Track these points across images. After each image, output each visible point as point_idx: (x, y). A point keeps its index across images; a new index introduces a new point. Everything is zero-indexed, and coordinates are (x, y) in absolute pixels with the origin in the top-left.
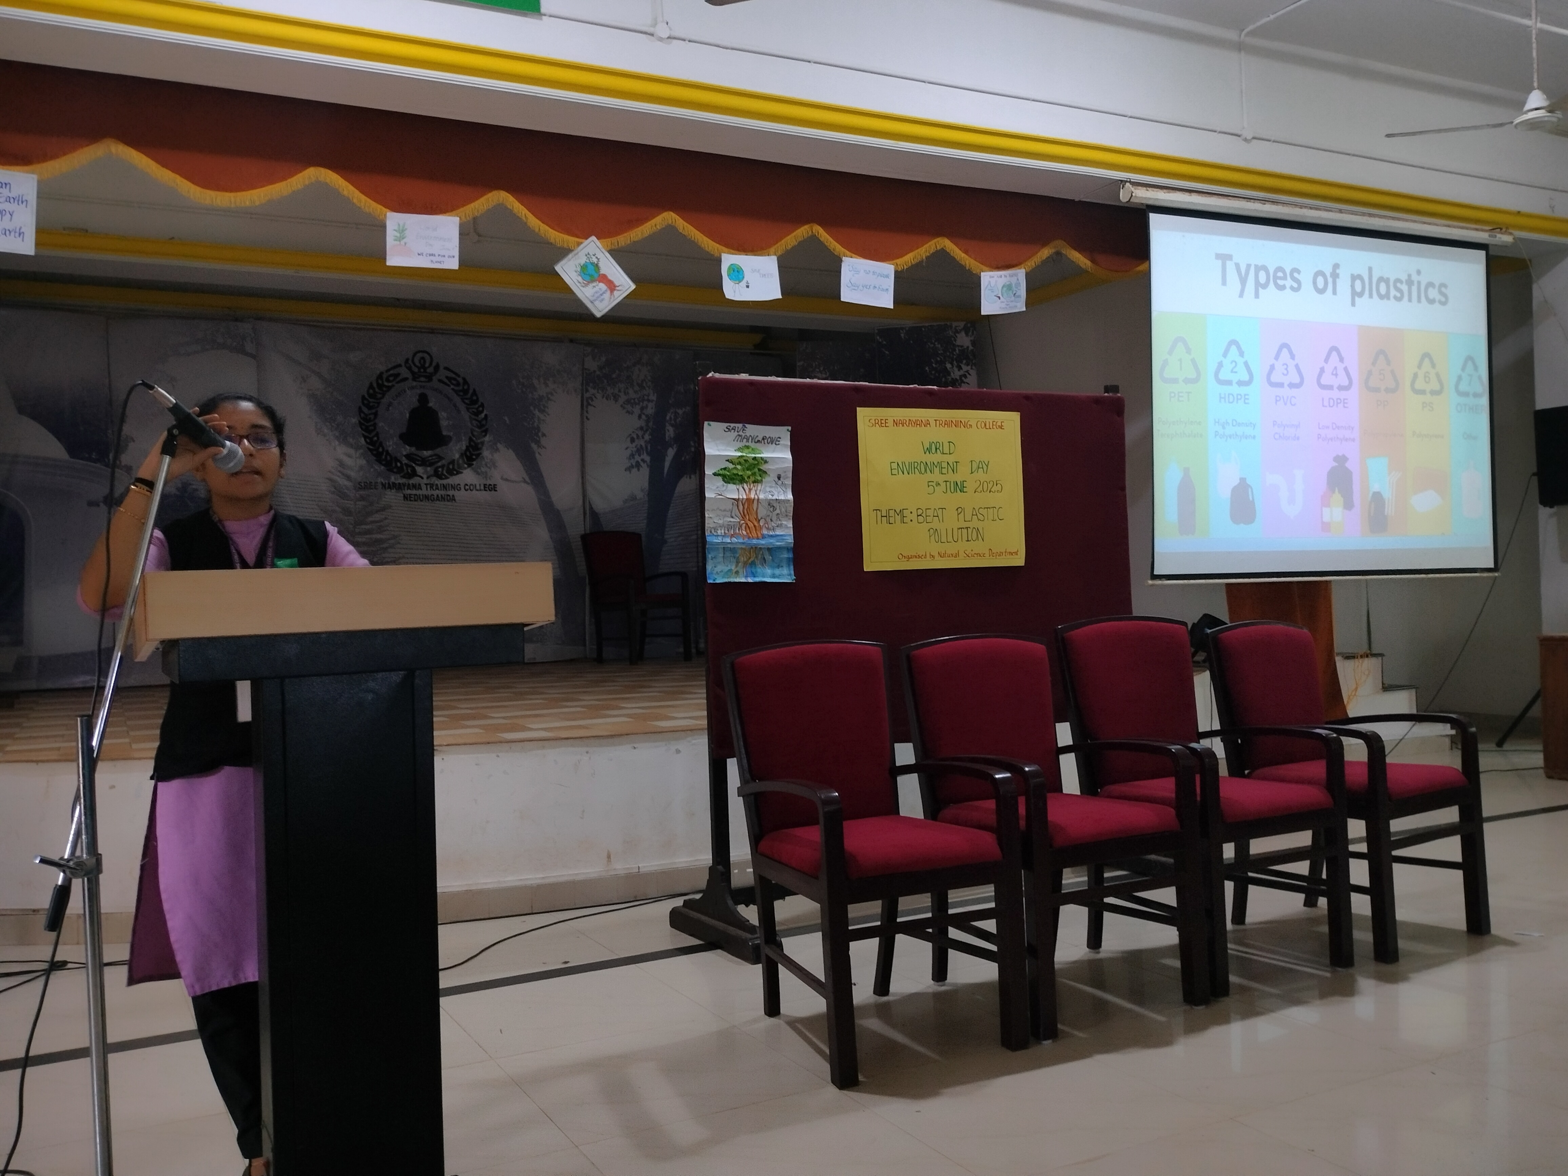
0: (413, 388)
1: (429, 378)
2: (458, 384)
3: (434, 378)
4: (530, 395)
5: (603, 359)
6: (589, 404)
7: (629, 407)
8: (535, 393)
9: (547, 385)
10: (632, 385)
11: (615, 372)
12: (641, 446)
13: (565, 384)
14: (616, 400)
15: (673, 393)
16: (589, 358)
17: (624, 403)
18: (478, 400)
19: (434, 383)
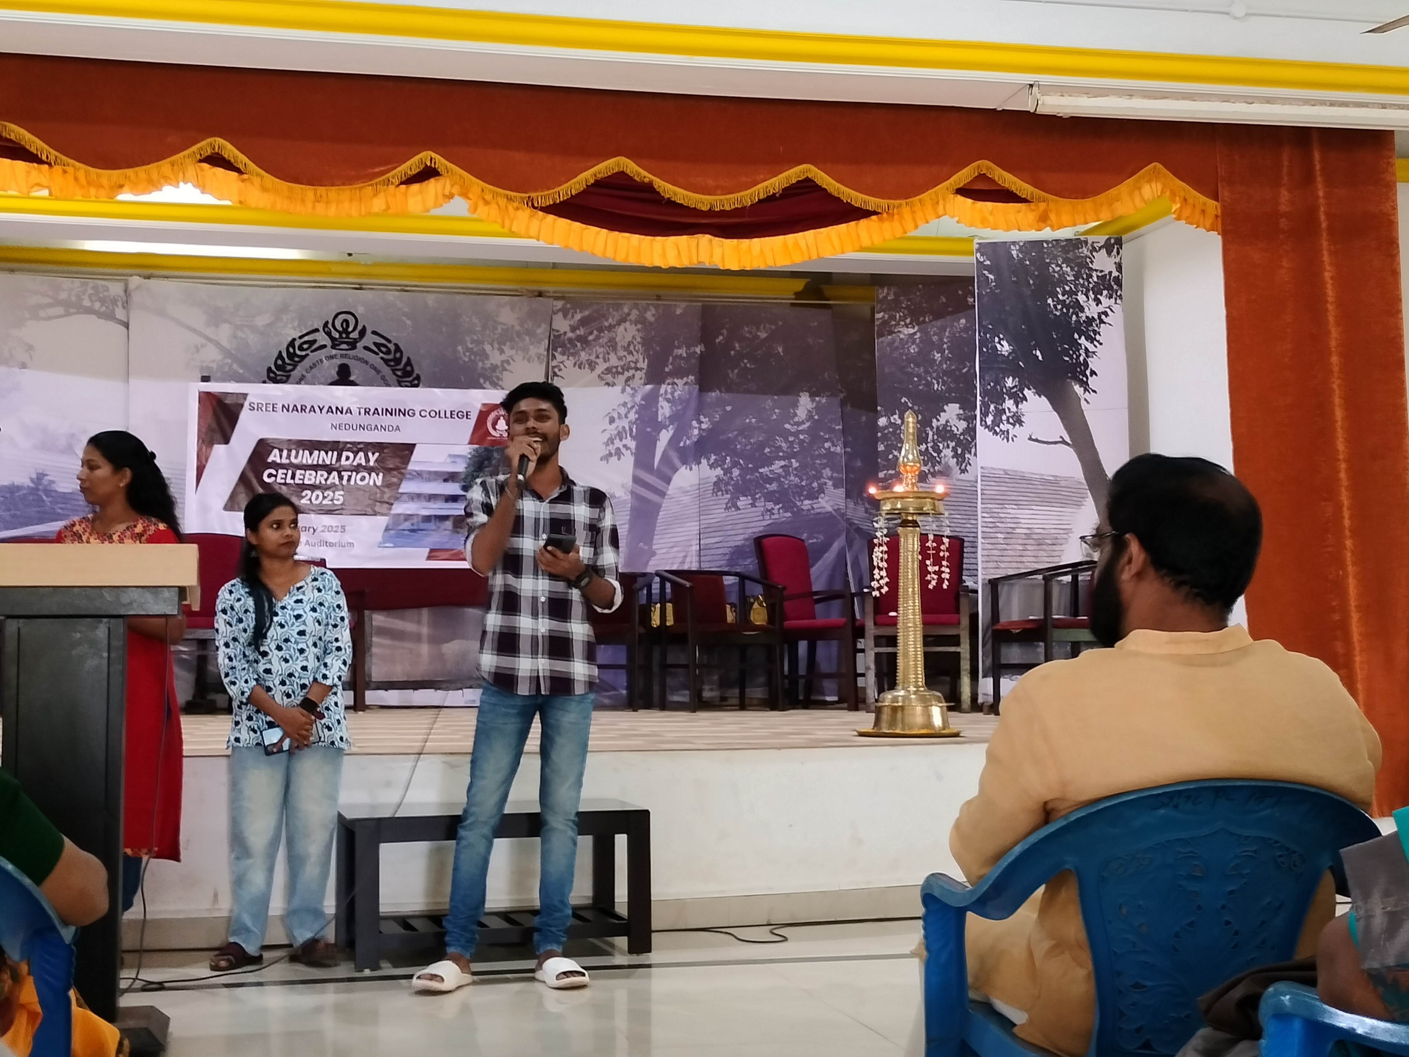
0: (332, 357)
1: (353, 345)
2: (388, 353)
3: (358, 345)
4: (480, 364)
5: (578, 317)
6: (555, 374)
7: (609, 378)
8: (486, 362)
9: (502, 352)
10: (615, 349)
11: (591, 333)
12: (624, 427)
13: (525, 350)
14: (592, 369)
15: (671, 358)
16: (560, 315)
17: (603, 373)
18: (413, 371)
19: (359, 351)
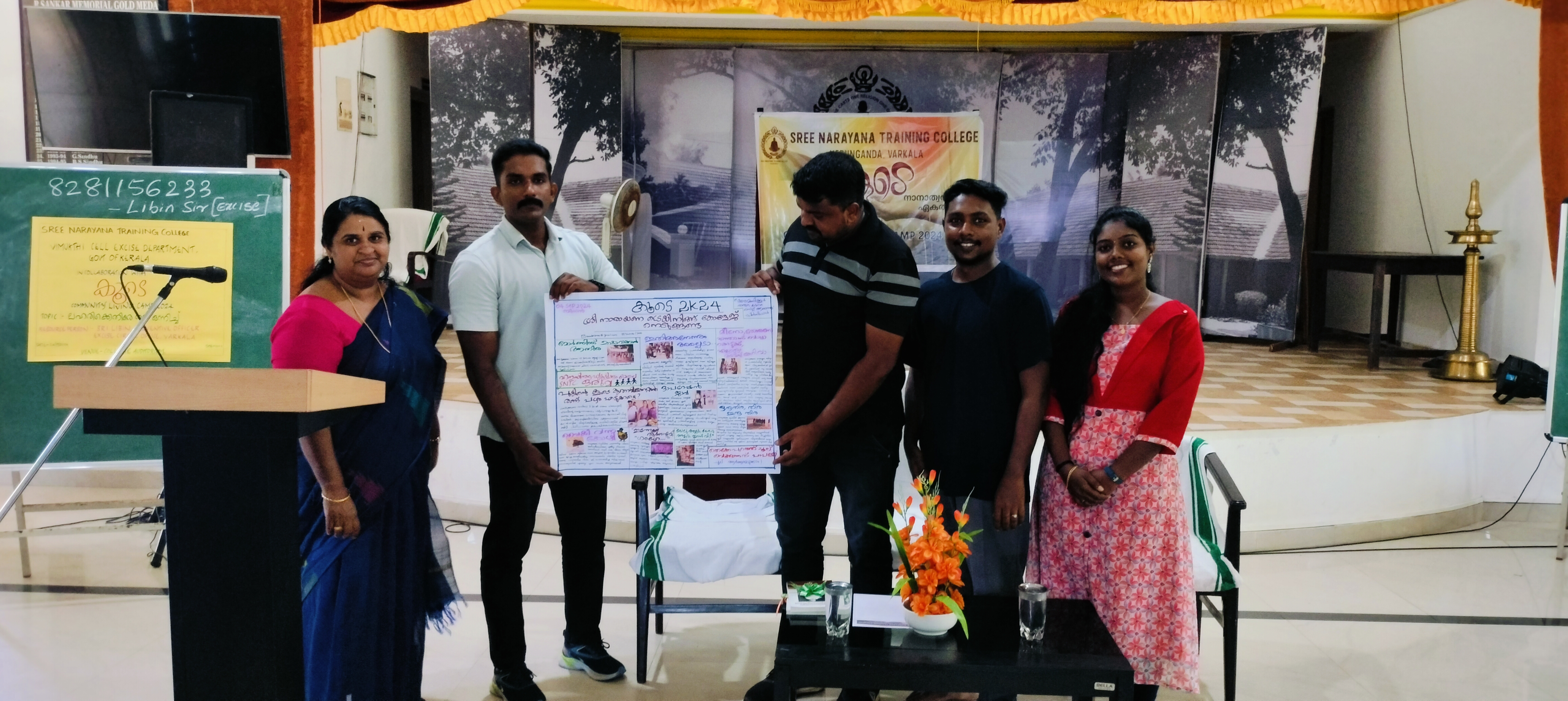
0: (855, 96)
1: (869, 89)
2: (892, 93)
3: (872, 88)
4: (952, 100)
5: (1020, 65)
6: (1003, 106)
7: (1040, 108)
9: (967, 91)
10: (1045, 87)
11: (1029, 76)
12: (1049, 143)
13: (983, 89)
14: (1029, 102)
15: (1084, 94)
16: (1008, 64)
17: (1035, 104)
18: (907, 105)
19: (873, 92)
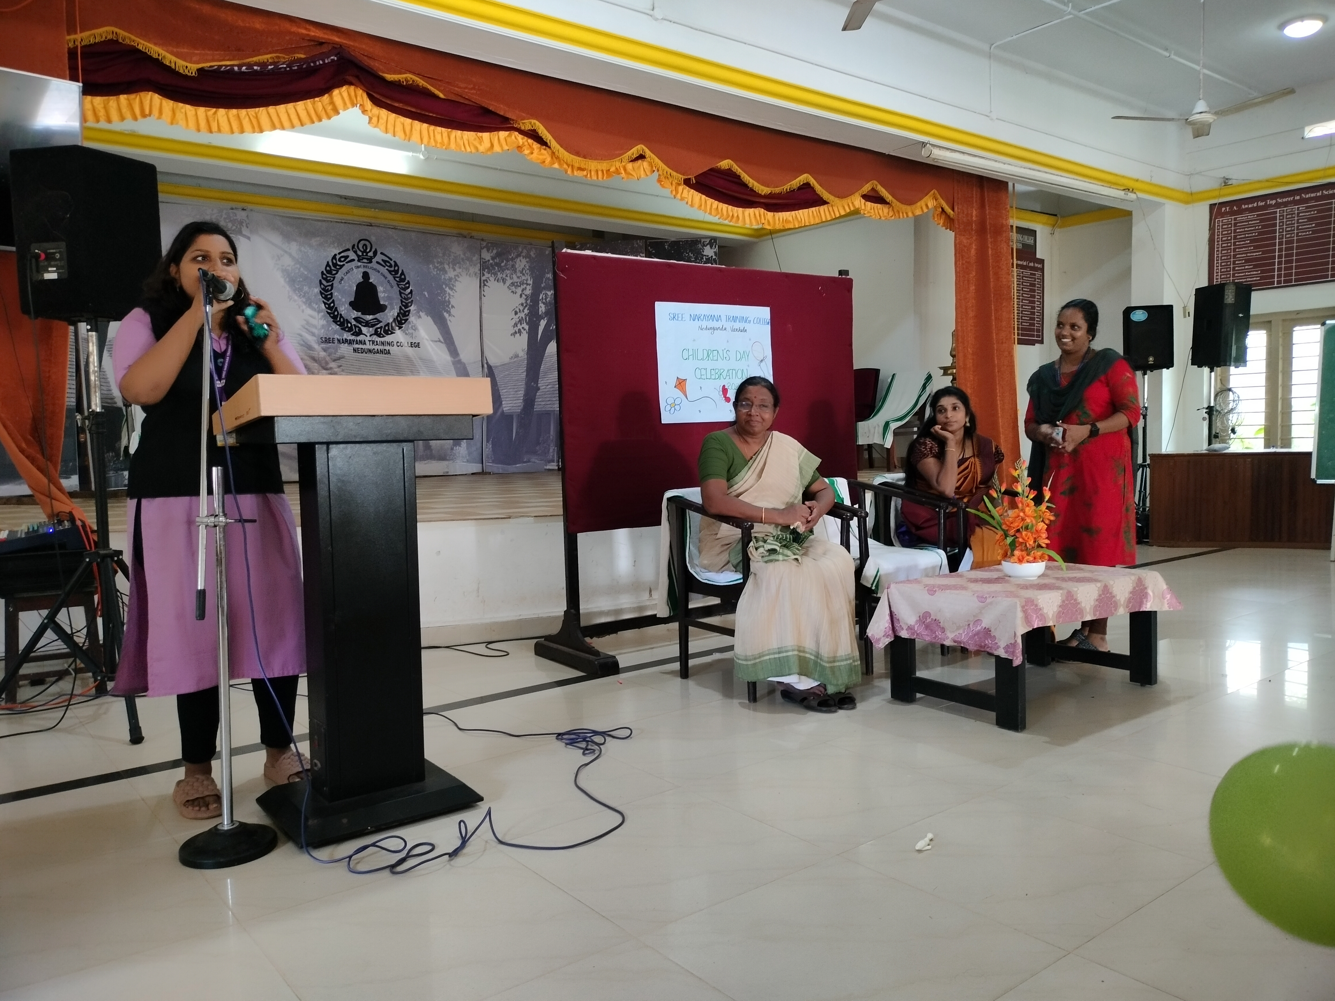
0: (358, 267)
1: (370, 260)
2: (391, 266)
3: (373, 260)
4: (443, 277)
6: (485, 285)
7: (513, 289)
8: (446, 275)
9: (454, 270)
10: (515, 272)
11: (503, 262)
12: (522, 317)
13: (467, 269)
14: (504, 283)
15: (544, 279)
16: (485, 250)
17: (509, 285)
18: (405, 279)
19: (374, 264)
